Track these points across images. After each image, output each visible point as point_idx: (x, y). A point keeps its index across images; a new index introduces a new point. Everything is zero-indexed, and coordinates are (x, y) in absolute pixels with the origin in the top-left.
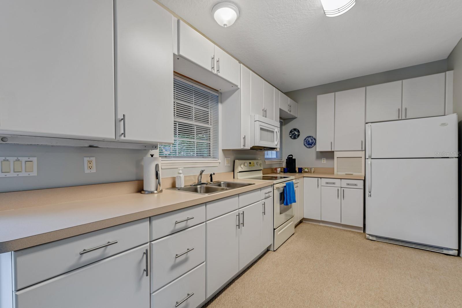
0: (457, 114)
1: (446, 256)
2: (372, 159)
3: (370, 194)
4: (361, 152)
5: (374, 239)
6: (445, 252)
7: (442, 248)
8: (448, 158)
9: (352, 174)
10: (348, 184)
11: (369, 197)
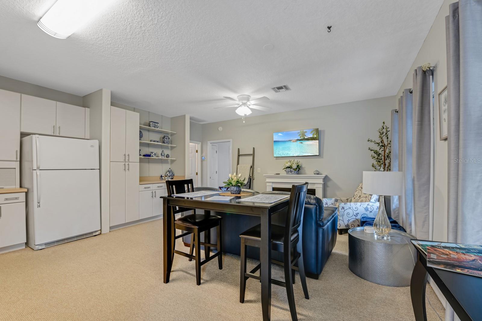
0: (98, 141)
1: (95, 237)
2: (40, 170)
3: (39, 204)
4: (15, 162)
5: (44, 247)
6: (94, 234)
7: (92, 233)
8: (94, 169)
9: (3, 188)
10: (7, 199)
11: (38, 207)
